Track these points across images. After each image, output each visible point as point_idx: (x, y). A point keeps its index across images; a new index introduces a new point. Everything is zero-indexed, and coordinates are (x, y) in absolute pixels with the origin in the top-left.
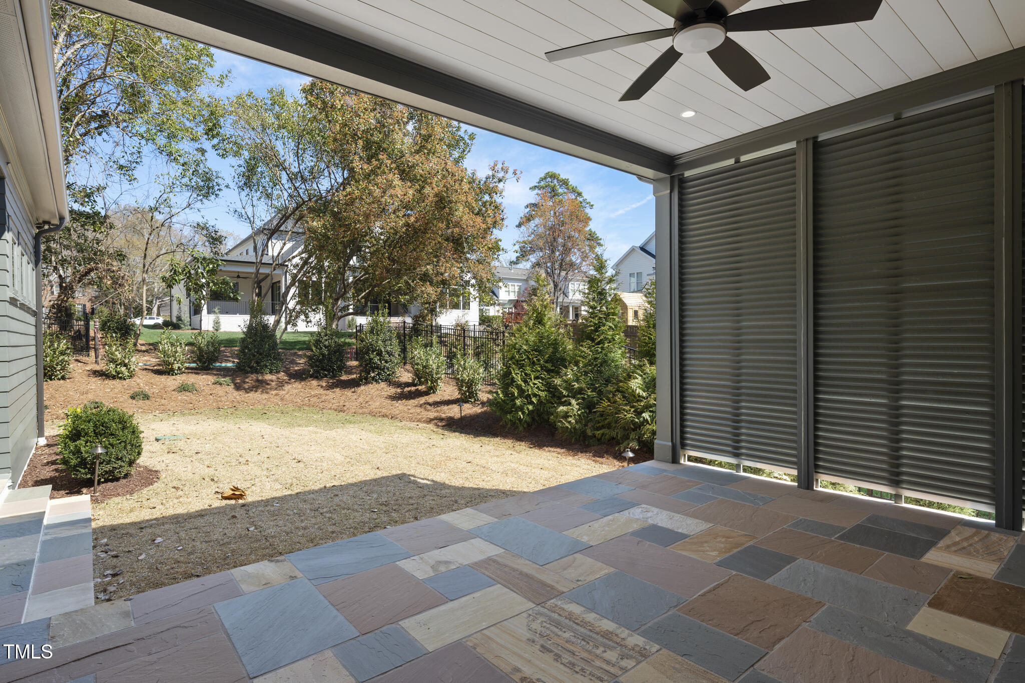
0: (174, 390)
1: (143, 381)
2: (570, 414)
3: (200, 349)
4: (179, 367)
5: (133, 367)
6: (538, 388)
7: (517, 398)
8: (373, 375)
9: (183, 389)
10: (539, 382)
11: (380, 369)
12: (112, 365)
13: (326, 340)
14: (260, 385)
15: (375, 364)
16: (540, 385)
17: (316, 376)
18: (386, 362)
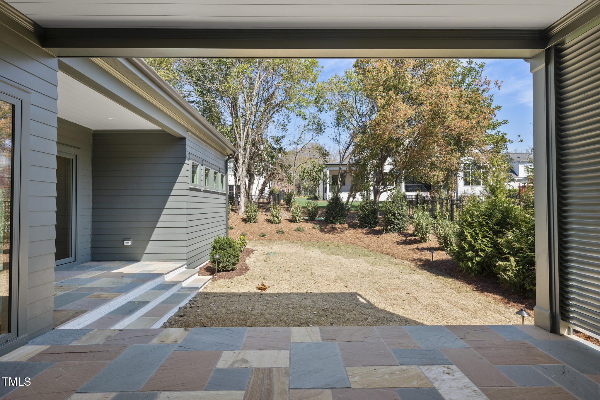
0: (294, 230)
1: (284, 225)
2: (508, 268)
3: (309, 210)
4: (299, 219)
5: (280, 218)
6: (485, 245)
7: (467, 251)
8: (390, 228)
9: (298, 230)
10: (487, 240)
11: (395, 224)
12: (272, 217)
13: (367, 206)
14: (333, 230)
15: (391, 221)
16: (486, 242)
17: (361, 227)
18: (398, 220)
